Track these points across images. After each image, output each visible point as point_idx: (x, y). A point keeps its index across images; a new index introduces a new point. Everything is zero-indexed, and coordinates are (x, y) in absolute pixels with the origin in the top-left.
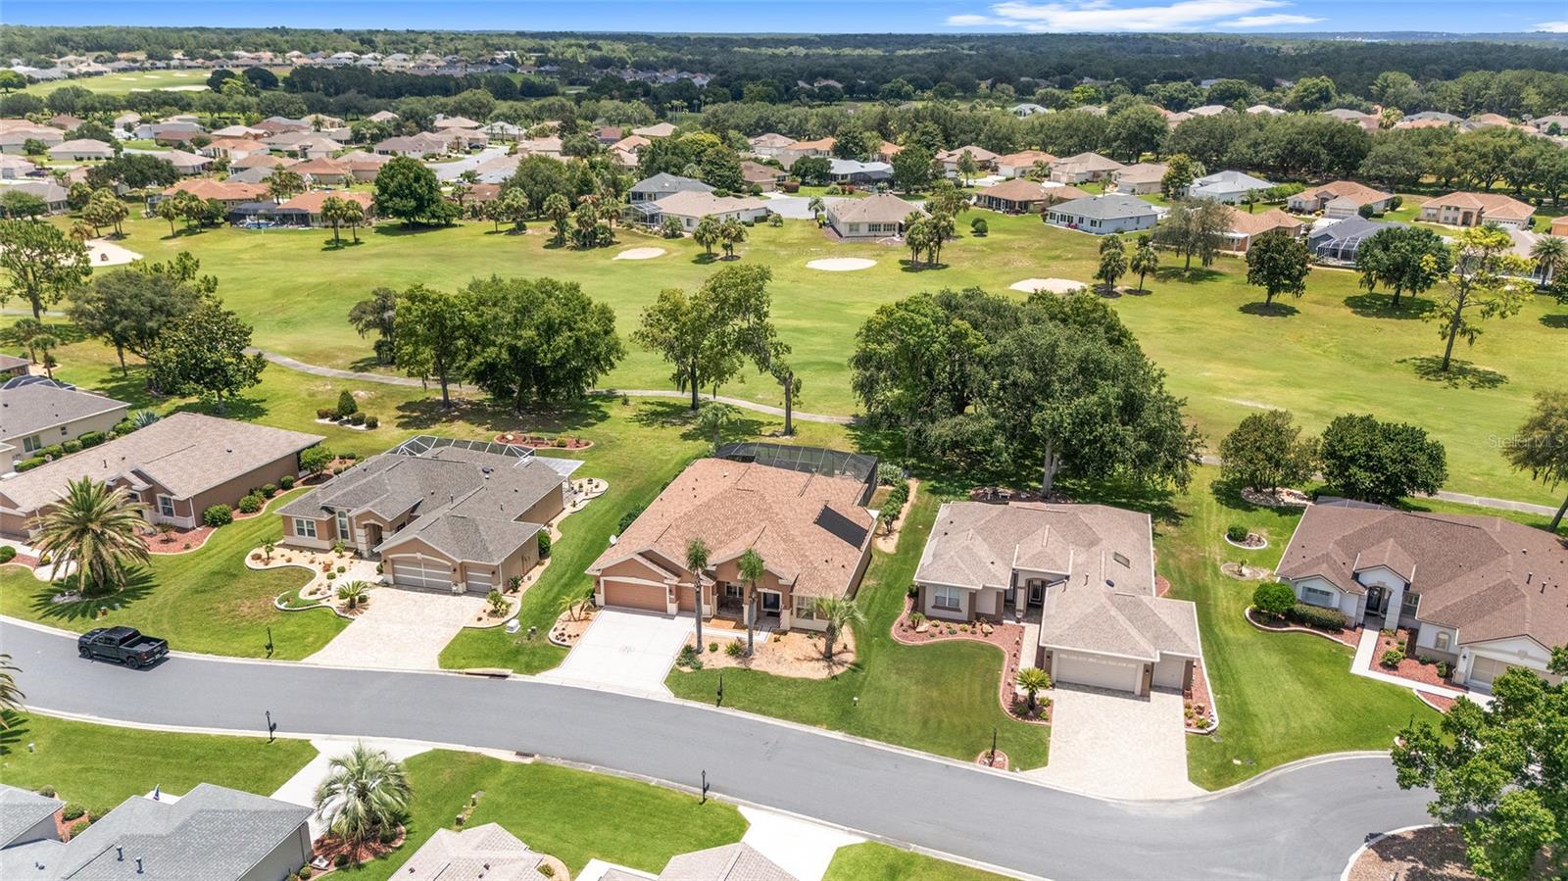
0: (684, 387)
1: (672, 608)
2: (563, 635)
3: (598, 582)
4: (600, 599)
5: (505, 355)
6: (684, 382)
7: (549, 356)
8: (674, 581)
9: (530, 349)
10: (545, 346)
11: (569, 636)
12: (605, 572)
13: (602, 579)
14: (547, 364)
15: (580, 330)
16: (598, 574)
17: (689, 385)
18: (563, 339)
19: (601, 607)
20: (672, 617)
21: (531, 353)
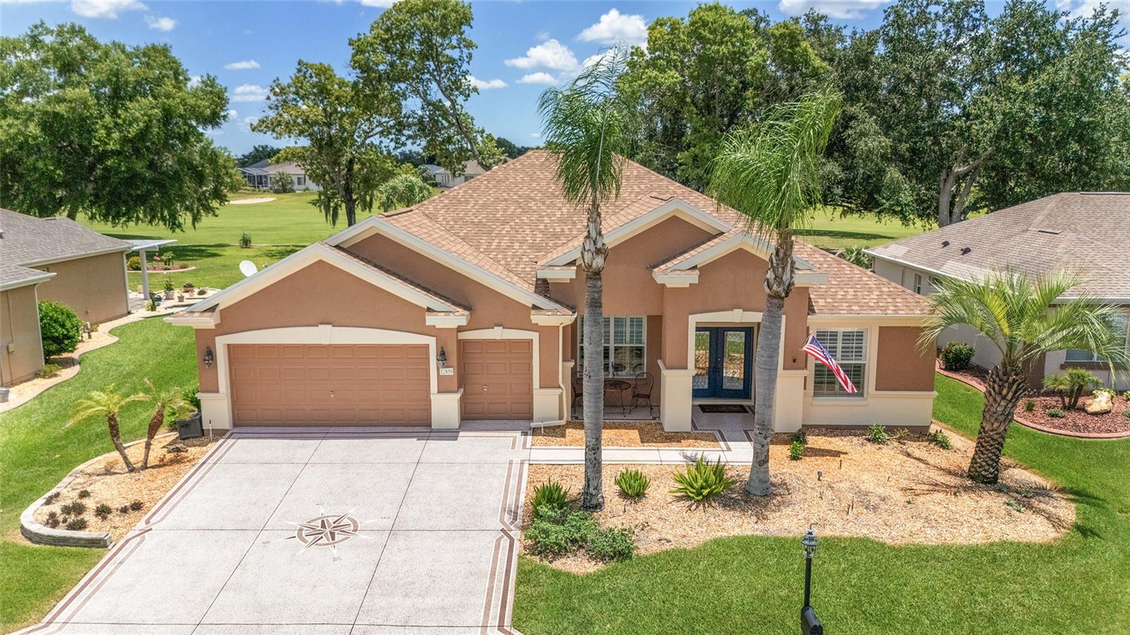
0: (335, 216)
1: (445, 407)
2: (79, 509)
3: (210, 354)
4: (217, 408)
5: (33, 129)
6: (335, 210)
7: (116, 135)
8: (449, 318)
9: (83, 119)
10: (108, 118)
11: (103, 512)
12: (232, 318)
13: (221, 343)
14: (110, 147)
15: (168, 96)
16: (209, 322)
17: (342, 212)
18: (140, 110)
19: (220, 434)
20: (449, 434)
21: (84, 126)
